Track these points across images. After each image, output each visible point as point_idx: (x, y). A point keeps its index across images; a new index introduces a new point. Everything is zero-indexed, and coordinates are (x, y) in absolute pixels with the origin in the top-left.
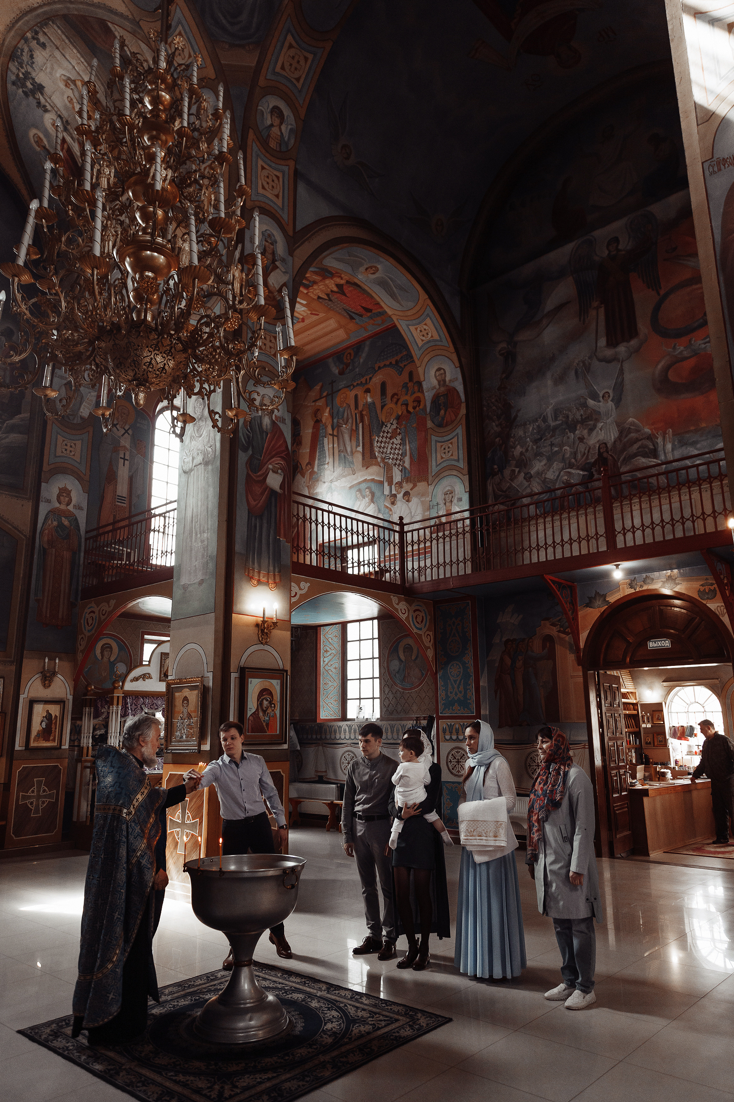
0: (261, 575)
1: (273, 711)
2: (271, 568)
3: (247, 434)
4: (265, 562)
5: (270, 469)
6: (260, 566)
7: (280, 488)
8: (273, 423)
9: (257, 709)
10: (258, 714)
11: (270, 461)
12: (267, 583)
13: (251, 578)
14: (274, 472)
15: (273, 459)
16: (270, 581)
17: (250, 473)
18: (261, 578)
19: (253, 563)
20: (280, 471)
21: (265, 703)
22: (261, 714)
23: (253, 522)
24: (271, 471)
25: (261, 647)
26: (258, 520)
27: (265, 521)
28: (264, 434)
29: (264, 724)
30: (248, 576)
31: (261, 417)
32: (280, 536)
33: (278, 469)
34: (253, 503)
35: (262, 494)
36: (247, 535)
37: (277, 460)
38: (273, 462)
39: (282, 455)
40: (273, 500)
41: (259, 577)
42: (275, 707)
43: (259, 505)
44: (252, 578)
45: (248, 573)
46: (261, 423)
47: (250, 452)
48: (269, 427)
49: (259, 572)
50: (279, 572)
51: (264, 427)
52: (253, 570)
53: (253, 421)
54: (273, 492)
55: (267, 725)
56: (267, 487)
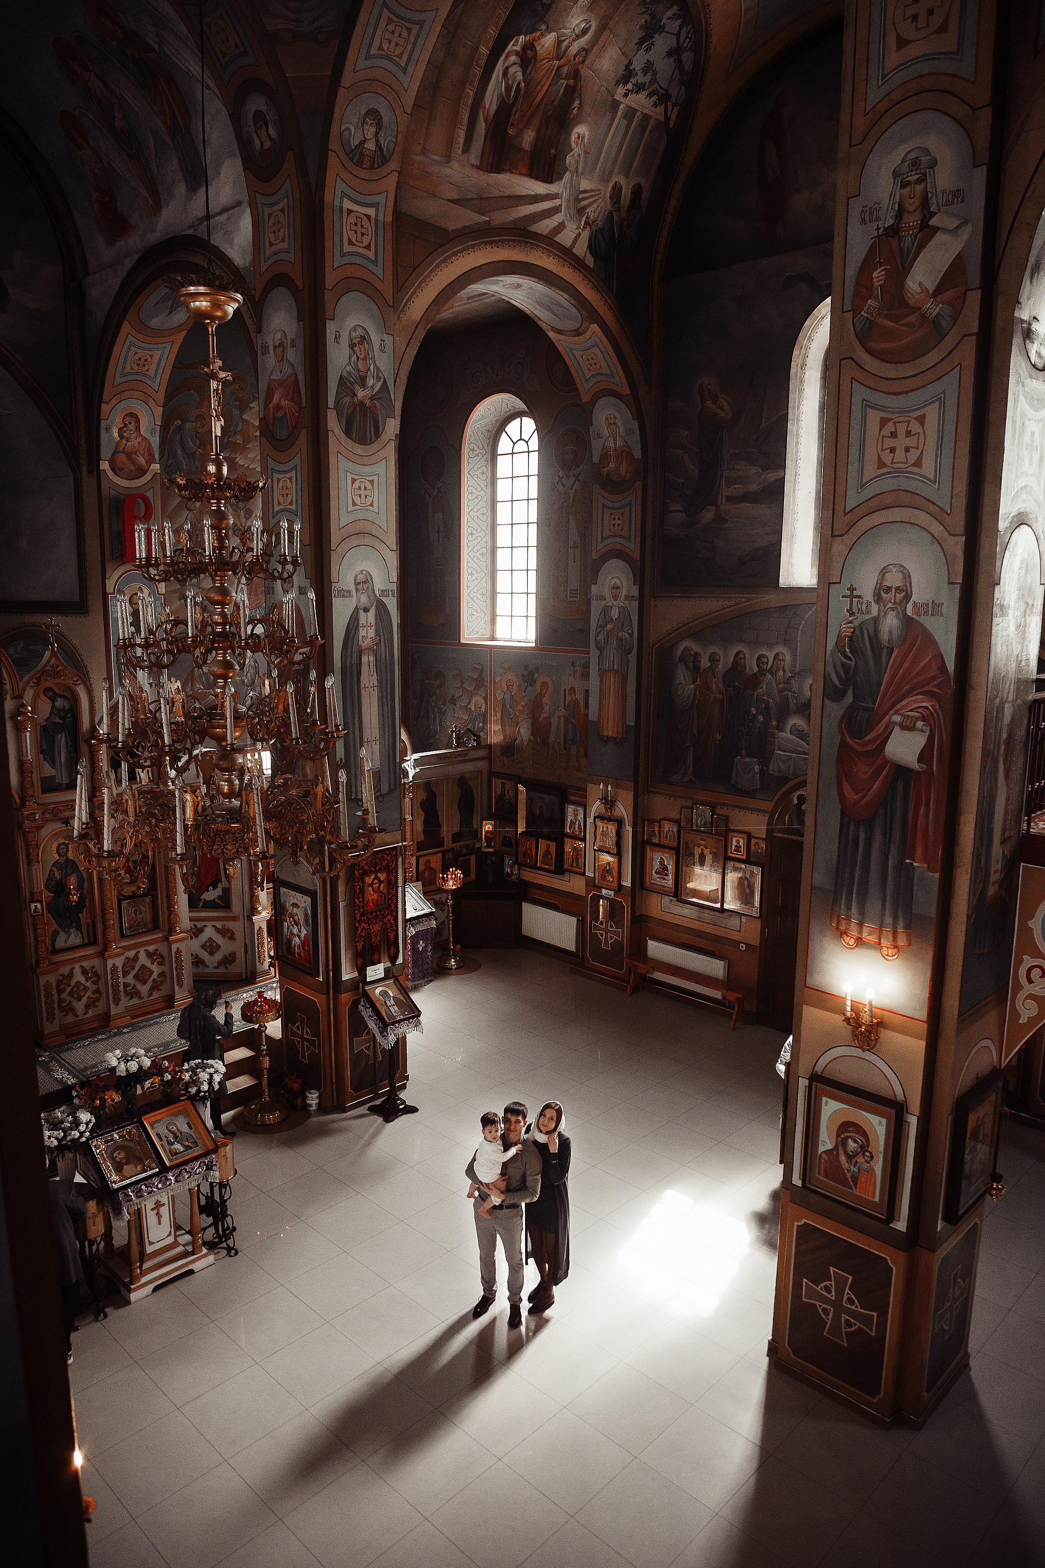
0: (865, 931)
1: (867, 1162)
2: (888, 919)
3: (843, 664)
4: (873, 907)
5: (895, 723)
6: (862, 913)
7: (920, 760)
8: (908, 623)
9: (836, 1147)
10: (838, 1155)
11: (896, 708)
12: (878, 946)
13: (844, 933)
14: (903, 727)
15: (905, 702)
16: (884, 942)
17: (849, 740)
18: (864, 935)
19: (849, 908)
20: (920, 724)
21: (851, 1145)
22: (843, 1158)
23: (851, 833)
24: (897, 729)
25: (858, 1052)
26: (861, 829)
27: (878, 830)
28: (885, 651)
29: (849, 1175)
30: (837, 929)
31: (876, 620)
32: (912, 858)
33: (917, 719)
34: (851, 796)
35: (875, 777)
36: (839, 856)
37: (915, 702)
38: (903, 708)
39: (929, 688)
40: (900, 786)
41: (861, 932)
42: (872, 1157)
43: (866, 799)
44: (846, 933)
45: (838, 924)
46: (876, 631)
47: (849, 698)
48: (895, 634)
49: (861, 925)
50: (907, 927)
51: (884, 637)
52: (848, 919)
53: (857, 632)
54: (900, 771)
55: (855, 1179)
56: (887, 761)
